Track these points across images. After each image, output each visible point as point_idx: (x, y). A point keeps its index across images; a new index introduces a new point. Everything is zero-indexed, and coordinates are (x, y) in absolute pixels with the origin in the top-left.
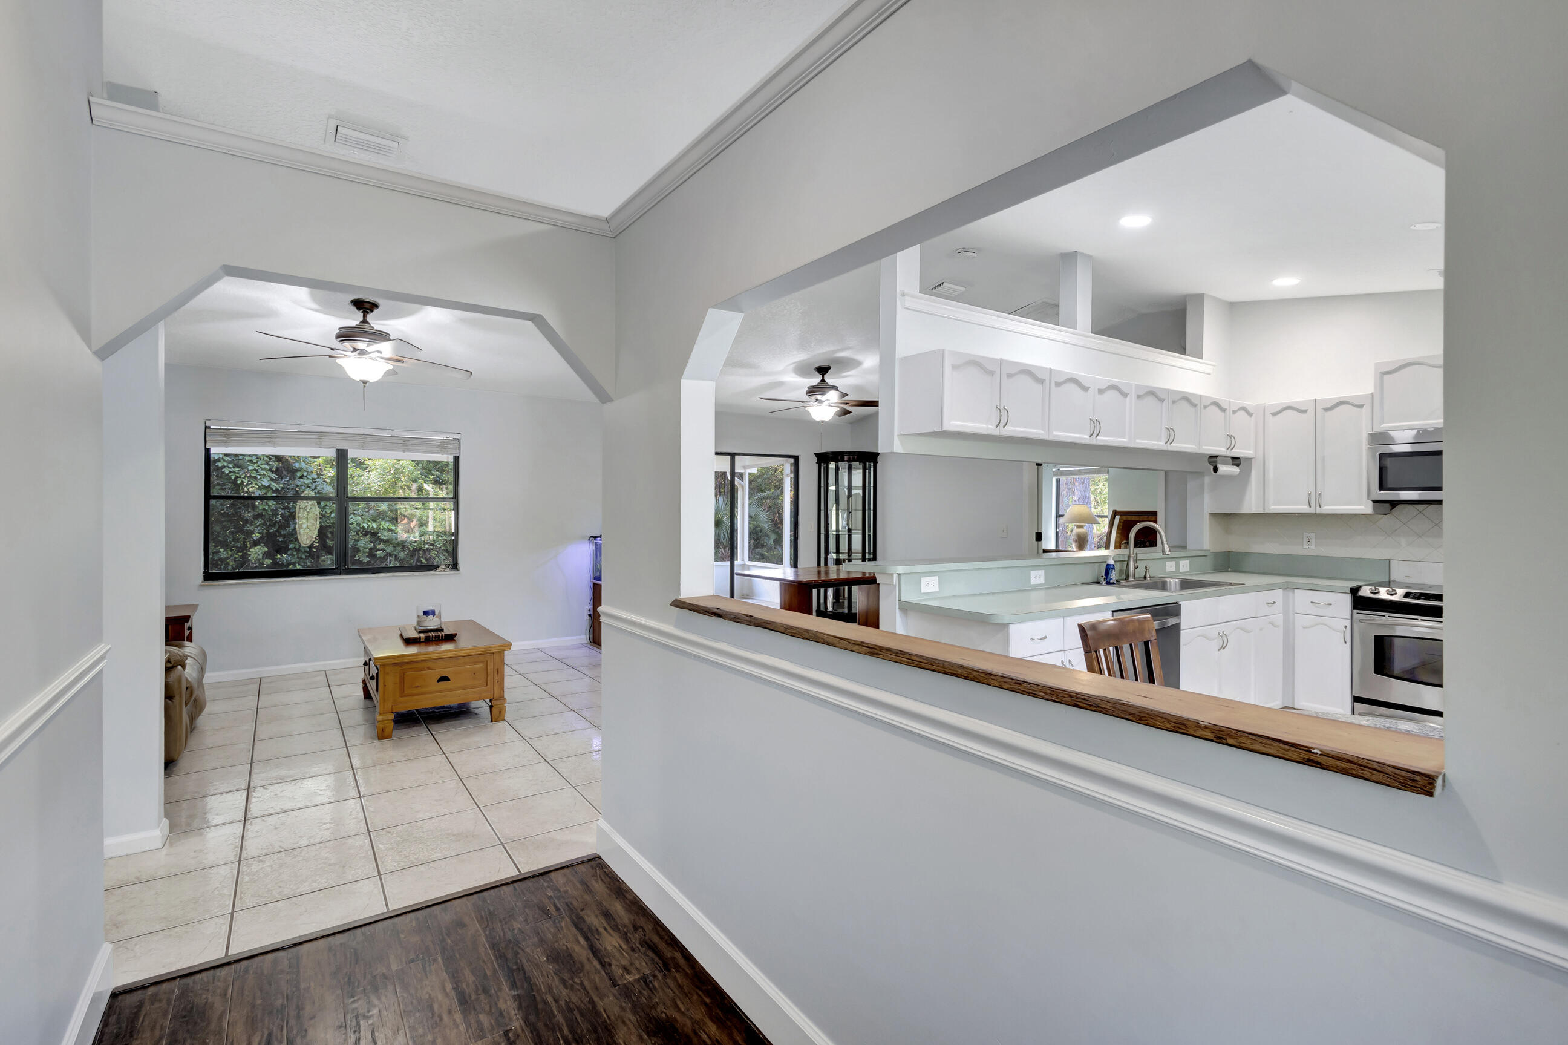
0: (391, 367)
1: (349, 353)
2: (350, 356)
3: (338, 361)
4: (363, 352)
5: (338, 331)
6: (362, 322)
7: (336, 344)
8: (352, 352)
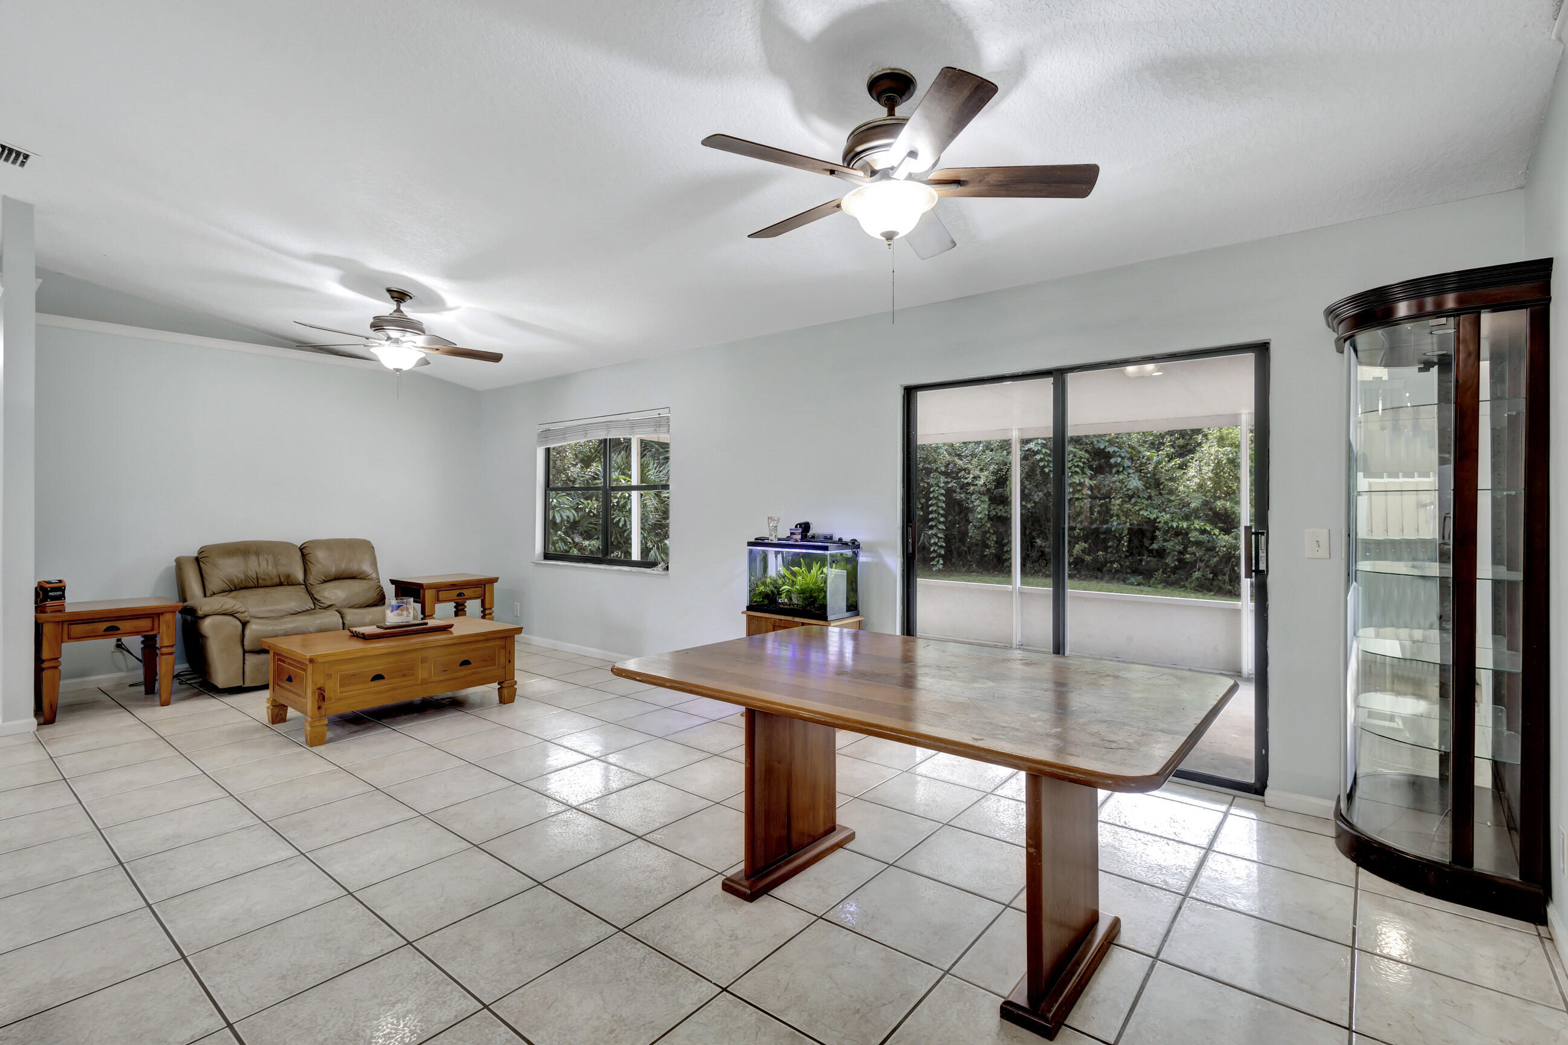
0: (423, 355)
1: (383, 342)
2: (384, 345)
3: (372, 350)
4: (397, 341)
5: (372, 320)
6: (395, 311)
7: (370, 332)
8: (386, 340)
